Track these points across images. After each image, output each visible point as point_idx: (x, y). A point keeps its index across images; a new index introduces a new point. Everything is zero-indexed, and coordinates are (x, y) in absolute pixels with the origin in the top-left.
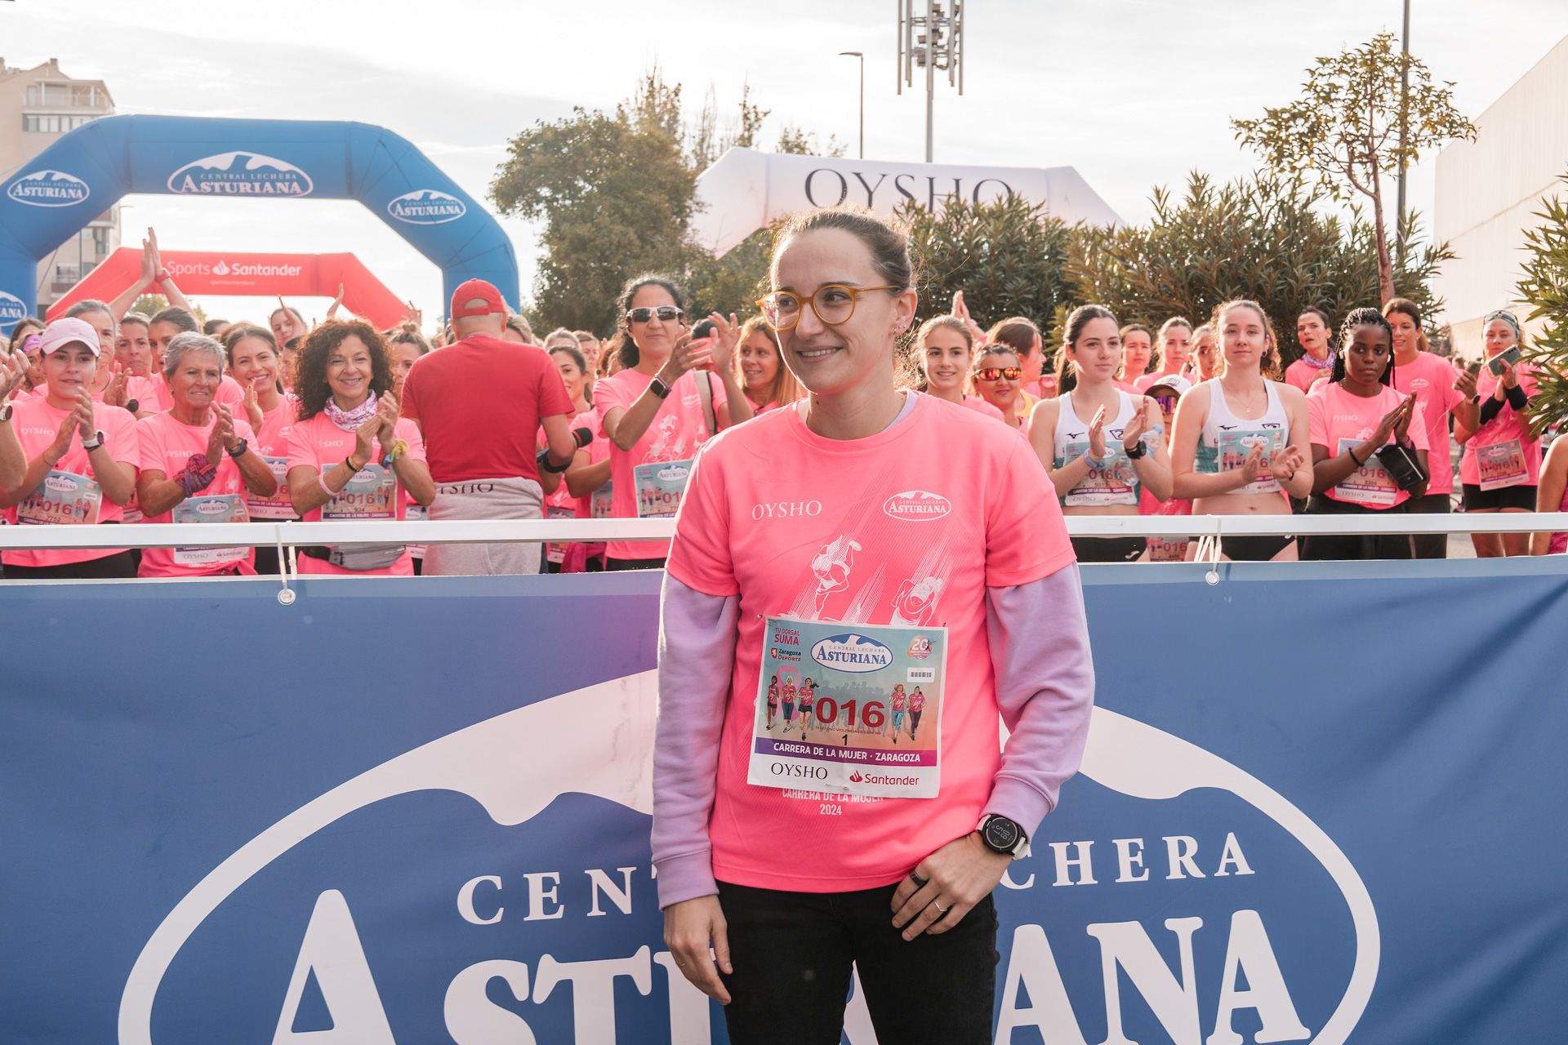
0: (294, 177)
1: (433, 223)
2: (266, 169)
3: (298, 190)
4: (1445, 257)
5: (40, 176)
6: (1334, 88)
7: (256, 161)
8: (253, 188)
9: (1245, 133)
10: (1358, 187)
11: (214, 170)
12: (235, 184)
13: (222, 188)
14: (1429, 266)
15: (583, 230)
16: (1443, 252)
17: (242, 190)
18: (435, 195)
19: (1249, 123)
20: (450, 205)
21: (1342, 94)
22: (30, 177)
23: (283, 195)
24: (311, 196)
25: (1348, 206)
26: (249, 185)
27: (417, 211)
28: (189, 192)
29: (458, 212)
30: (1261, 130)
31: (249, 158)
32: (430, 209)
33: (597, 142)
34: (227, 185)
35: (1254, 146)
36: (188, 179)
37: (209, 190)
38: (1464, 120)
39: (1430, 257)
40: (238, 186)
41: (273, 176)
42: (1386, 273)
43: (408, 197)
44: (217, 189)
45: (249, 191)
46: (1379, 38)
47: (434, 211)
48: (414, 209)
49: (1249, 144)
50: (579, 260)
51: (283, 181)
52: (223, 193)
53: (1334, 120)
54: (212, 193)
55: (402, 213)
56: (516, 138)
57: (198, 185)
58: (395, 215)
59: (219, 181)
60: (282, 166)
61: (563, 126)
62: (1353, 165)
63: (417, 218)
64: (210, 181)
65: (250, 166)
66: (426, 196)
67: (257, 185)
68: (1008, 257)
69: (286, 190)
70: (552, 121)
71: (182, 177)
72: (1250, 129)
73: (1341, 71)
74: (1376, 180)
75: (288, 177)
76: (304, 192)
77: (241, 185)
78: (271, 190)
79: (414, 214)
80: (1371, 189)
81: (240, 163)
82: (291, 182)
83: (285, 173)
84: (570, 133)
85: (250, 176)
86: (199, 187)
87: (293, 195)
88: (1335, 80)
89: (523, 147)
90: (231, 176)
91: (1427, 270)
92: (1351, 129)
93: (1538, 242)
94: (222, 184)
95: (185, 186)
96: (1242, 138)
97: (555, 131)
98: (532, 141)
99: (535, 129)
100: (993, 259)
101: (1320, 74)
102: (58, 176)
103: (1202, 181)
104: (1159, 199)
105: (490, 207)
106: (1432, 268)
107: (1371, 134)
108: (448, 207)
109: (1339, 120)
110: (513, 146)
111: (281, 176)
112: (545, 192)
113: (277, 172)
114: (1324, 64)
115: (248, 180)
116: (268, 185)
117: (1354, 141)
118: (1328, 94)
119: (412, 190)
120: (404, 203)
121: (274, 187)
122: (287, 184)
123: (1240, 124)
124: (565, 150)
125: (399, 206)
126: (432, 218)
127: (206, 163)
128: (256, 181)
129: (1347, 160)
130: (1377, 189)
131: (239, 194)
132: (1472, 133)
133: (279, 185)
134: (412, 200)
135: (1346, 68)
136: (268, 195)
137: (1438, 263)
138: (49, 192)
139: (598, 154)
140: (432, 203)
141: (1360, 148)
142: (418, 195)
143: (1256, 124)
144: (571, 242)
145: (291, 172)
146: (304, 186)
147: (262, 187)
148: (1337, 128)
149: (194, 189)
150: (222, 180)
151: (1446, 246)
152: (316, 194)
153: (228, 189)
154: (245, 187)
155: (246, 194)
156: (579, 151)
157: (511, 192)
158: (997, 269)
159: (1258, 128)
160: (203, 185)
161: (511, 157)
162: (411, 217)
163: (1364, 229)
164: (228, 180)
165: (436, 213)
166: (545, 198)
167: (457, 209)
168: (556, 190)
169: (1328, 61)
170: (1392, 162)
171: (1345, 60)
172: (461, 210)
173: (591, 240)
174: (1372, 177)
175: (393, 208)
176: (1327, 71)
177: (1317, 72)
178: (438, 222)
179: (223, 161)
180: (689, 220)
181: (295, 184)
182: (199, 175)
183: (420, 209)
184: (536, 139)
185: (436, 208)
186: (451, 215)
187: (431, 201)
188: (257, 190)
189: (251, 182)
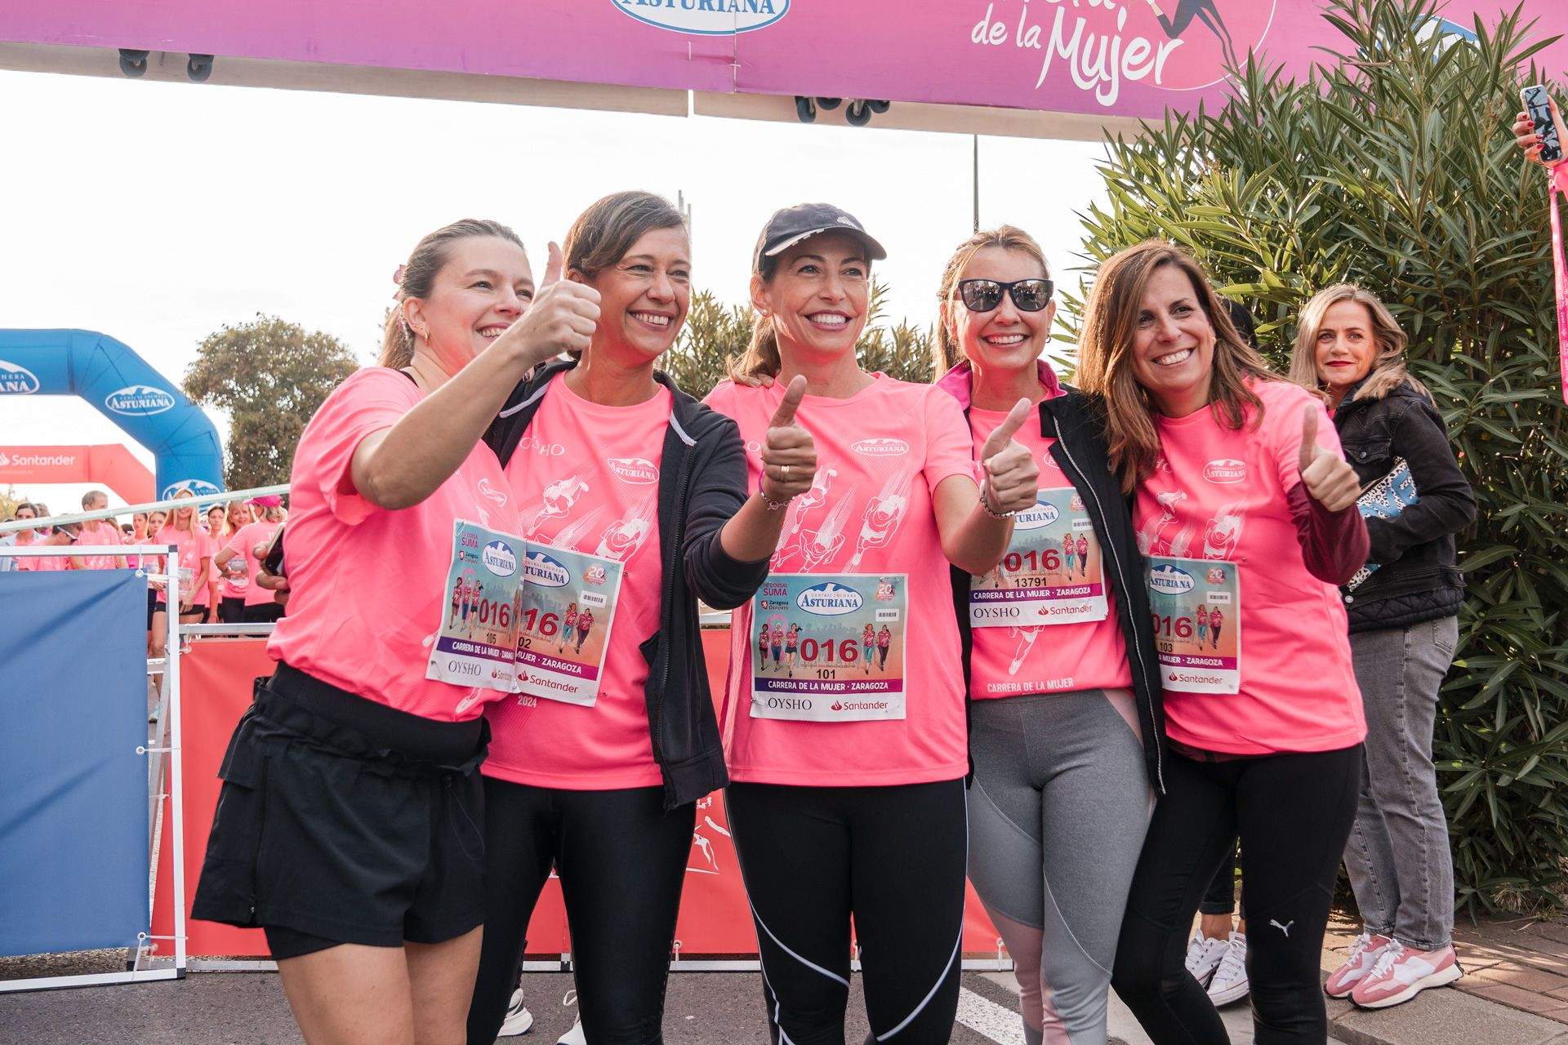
0: (22, 377)
1: (144, 414)
3: (27, 388)
18: (147, 390)
20: (162, 398)
23: (13, 393)
24: (38, 393)
27: (131, 404)
29: (167, 405)
41: (4, 377)
43: (123, 392)
47: (146, 404)
48: (128, 403)
51: (12, 381)
55: (118, 407)
56: (203, 341)
58: (112, 408)
60: (11, 368)
61: (242, 329)
63: (131, 410)
66: (139, 391)
69: (15, 388)
70: (235, 326)
75: (16, 377)
76: (33, 390)
78: (2, 389)
79: (129, 407)
82: (20, 381)
83: (13, 374)
87: (22, 393)
89: (212, 348)
97: (238, 334)
98: (217, 343)
99: (221, 331)
108: (159, 400)
110: (202, 348)
111: (10, 377)
113: (7, 373)
119: (125, 387)
120: (118, 397)
121: (5, 387)
122: (16, 383)
125: (115, 400)
126: (144, 410)
133: (10, 384)
134: (127, 395)
140: (144, 397)
142: (132, 390)
145: (19, 373)
146: (31, 384)
152: (42, 392)
162: (126, 410)
165: (148, 405)
167: (166, 401)
172: (170, 402)
175: (110, 402)
178: (149, 413)
181: (23, 383)
183: (133, 402)
184: (222, 340)
185: (148, 401)
186: (161, 408)
187: (143, 396)
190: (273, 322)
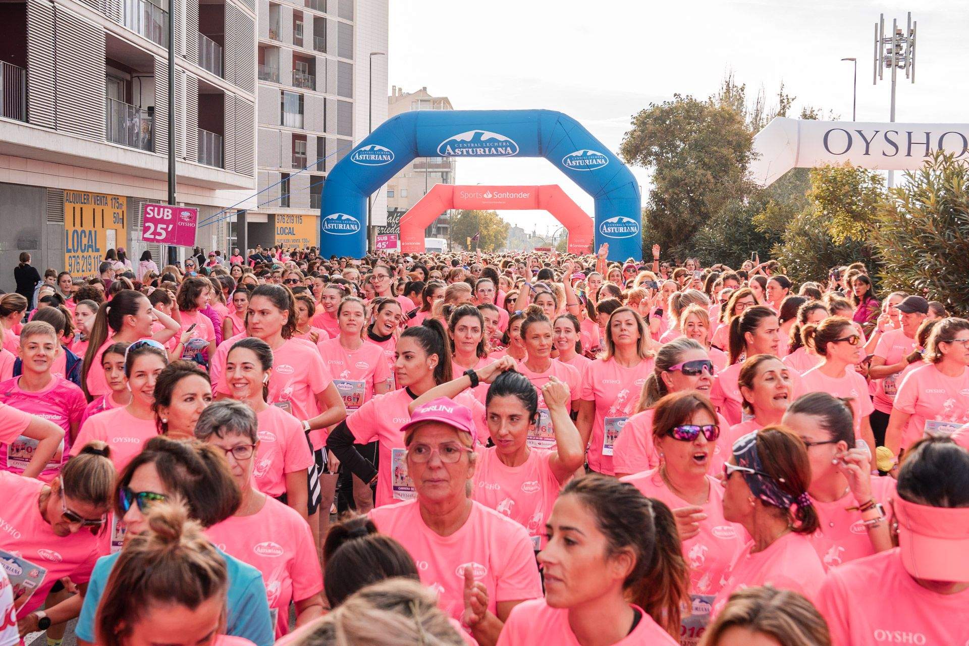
0: (508, 144)
1: (589, 170)
2: (492, 140)
3: (511, 152)
5: (368, 148)
7: (487, 135)
8: (484, 151)
11: (463, 142)
12: (475, 149)
13: (468, 152)
15: (678, 173)
17: (479, 153)
18: (590, 153)
20: (599, 158)
22: (363, 149)
23: (502, 155)
24: (518, 155)
26: (482, 150)
28: (449, 155)
29: (604, 163)
31: (482, 134)
32: (587, 161)
33: (688, 116)
34: (470, 150)
36: (449, 148)
37: (460, 153)
40: (476, 151)
41: (496, 144)
43: (574, 154)
44: (465, 153)
45: (483, 153)
47: (589, 162)
48: (578, 162)
50: (674, 192)
51: (502, 147)
52: (468, 155)
54: (462, 155)
55: (570, 164)
56: (636, 115)
57: (454, 151)
58: (566, 166)
59: (465, 148)
60: (501, 138)
61: (666, 107)
63: (580, 167)
64: (460, 148)
65: (483, 138)
66: (585, 153)
67: (487, 150)
69: (503, 152)
70: (660, 104)
71: (445, 146)
75: (504, 144)
76: (514, 153)
77: (478, 150)
78: (495, 153)
79: (578, 164)
81: (477, 137)
82: (506, 147)
83: (502, 142)
84: (671, 111)
85: (483, 145)
86: (455, 152)
87: (507, 155)
89: (642, 121)
90: (472, 145)
94: (467, 149)
95: (447, 152)
97: (662, 111)
99: (649, 109)
102: (378, 148)
105: (621, 158)
108: (598, 160)
110: (635, 120)
111: (500, 144)
112: (655, 149)
113: (498, 141)
115: (482, 147)
116: (493, 149)
119: (577, 150)
120: (571, 158)
121: (497, 151)
122: (504, 148)
124: (668, 122)
125: (568, 160)
126: (588, 167)
127: (458, 137)
128: (487, 147)
131: (477, 155)
133: (500, 149)
134: (577, 156)
136: (493, 155)
138: (373, 157)
139: (689, 124)
140: (588, 158)
142: (580, 153)
144: (670, 181)
145: (506, 141)
146: (514, 149)
147: (490, 151)
149: (452, 153)
150: (468, 147)
152: (520, 155)
153: (471, 153)
154: (480, 151)
155: (481, 155)
156: (676, 122)
157: (633, 150)
160: (457, 151)
161: (632, 127)
162: (575, 167)
164: (471, 147)
165: (591, 163)
166: (656, 154)
167: (604, 161)
168: (662, 147)
172: (606, 161)
173: (683, 180)
175: (566, 161)
178: (591, 169)
179: (468, 136)
180: (747, 165)
181: (509, 149)
182: (454, 144)
183: (581, 161)
184: (648, 116)
185: (591, 161)
186: (600, 165)
187: (588, 156)
188: (487, 152)
189: (484, 148)
190: (687, 101)
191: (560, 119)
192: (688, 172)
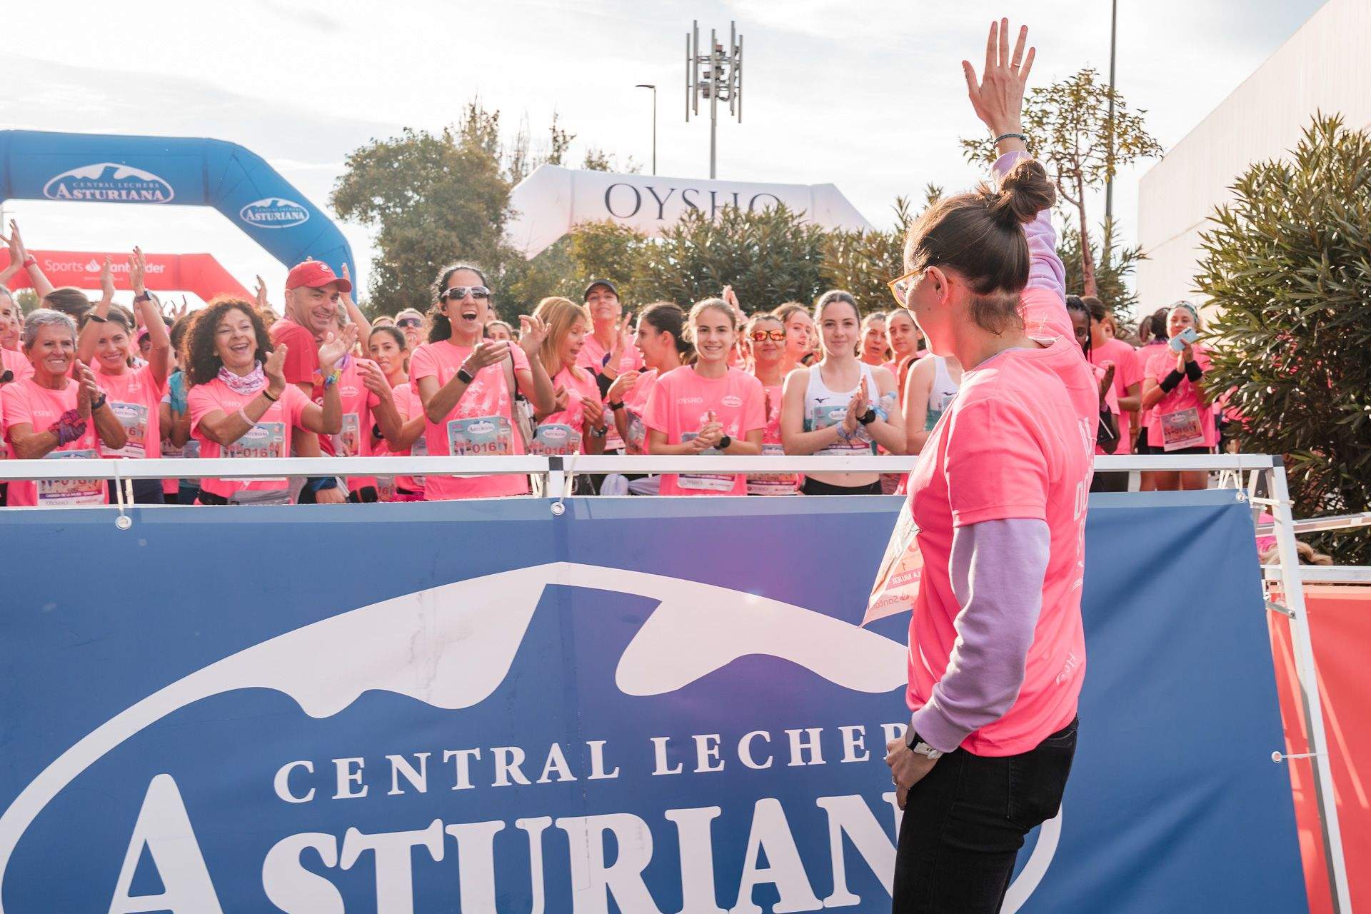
0: (157, 185)
1: (280, 227)
2: (132, 179)
3: (161, 197)
4: (1139, 258)
6: (1045, 113)
7: (123, 172)
8: (120, 195)
9: (971, 151)
10: (1066, 197)
11: (85, 179)
12: (104, 191)
13: (93, 195)
14: (1125, 265)
15: (411, 233)
16: (1137, 254)
17: (111, 197)
18: (282, 202)
19: (975, 142)
20: (296, 211)
21: (1052, 119)
23: (147, 201)
24: (175, 202)
25: (1058, 214)
26: (116, 193)
27: (266, 216)
28: (63, 198)
29: (302, 218)
30: (985, 149)
31: (116, 169)
32: (278, 215)
33: (424, 159)
34: (97, 193)
35: (979, 162)
36: (62, 187)
37: (81, 196)
38: (1153, 141)
39: (1126, 258)
40: (107, 193)
41: (138, 185)
42: (1089, 270)
43: (258, 204)
44: (88, 196)
45: (117, 197)
46: (1083, 72)
47: (281, 216)
48: (263, 215)
49: (975, 160)
50: (407, 259)
51: (147, 189)
52: (94, 199)
53: (1045, 140)
54: (84, 199)
55: (253, 218)
56: (352, 154)
57: (70, 190)
58: (247, 220)
59: (89, 189)
60: (146, 176)
61: (393, 144)
62: (1062, 179)
63: (267, 222)
64: (82, 189)
65: (118, 176)
66: (274, 203)
67: (124, 193)
68: (775, 256)
69: (150, 197)
70: (384, 139)
71: (57, 184)
72: (976, 148)
73: (1052, 100)
74: (1080, 191)
75: (151, 185)
76: (166, 199)
77: (110, 192)
78: (137, 197)
79: (264, 219)
80: (1077, 199)
81: (108, 175)
82: (154, 190)
83: (148, 182)
84: (400, 150)
85: (117, 185)
86: (71, 193)
87: (156, 201)
88: (1047, 107)
89: (359, 162)
90: (101, 185)
91: (1124, 269)
92: (1060, 148)
93: (1212, 242)
94: (92, 191)
95: (59, 193)
96: (969, 155)
97: (388, 150)
98: (366, 157)
99: (370, 146)
100: (761, 258)
101: (1035, 102)
103: (937, 193)
104: (901, 207)
105: (331, 213)
106: (1128, 267)
107: (1077, 153)
108: (294, 214)
109: (1050, 140)
110: (350, 161)
111: (145, 185)
112: (378, 201)
113: (141, 181)
114: (1037, 93)
115: (116, 188)
116: (133, 193)
117: (1062, 158)
118: (1041, 118)
119: (262, 198)
120: (254, 210)
121: (139, 195)
122: (151, 192)
123: (967, 143)
124: (396, 165)
125: (250, 212)
126: (279, 222)
127: (79, 173)
128: (123, 189)
129: (1057, 174)
130: (1081, 199)
131: (107, 200)
132: (1160, 152)
133: (144, 192)
134: (262, 207)
135: (1056, 97)
136: (133, 201)
137: (1133, 262)
139: (425, 168)
140: (279, 210)
141: (1067, 165)
142: (267, 202)
143: (980, 143)
144: (401, 244)
145: (154, 182)
146: (165, 193)
147: (128, 194)
148: (1048, 147)
149: (68, 196)
150: (93, 188)
151: (1140, 248)
153: (98, 196)
154: (113, 194)
155: (114, 201)
156: (409, 165)
157: (348, 201)
158: (765, 267)
159: (982, 147)
160: (75, 192)
161: (348, 170)
162: (261, 222)
163: (1072, 234)
164: (98, 188)
165: (283, 218)
166: (379, 206)
167: (302, 215)
168: (388, 199)
169: (1041, 91)
170: (1094, 177)
171: (1055, 90)
172: (305, 215)
173: (418, 242)
174: (1077, 189)
175: (245, 214)
176: (1039, 99)
177: (1032, 101)
178: (284, 226)
179: (94, 171)
180: (504, 226)
181: (158, 193)
182: (71, 183)
183: (268, 215)
184: (371, 155)
185: (283, 214)
186: (296, 221)
187: (279, 208)
188: (124, 197)
189: (118, 190)
190: (421, 137)
191: (236, 155)
192: (425, 233)
